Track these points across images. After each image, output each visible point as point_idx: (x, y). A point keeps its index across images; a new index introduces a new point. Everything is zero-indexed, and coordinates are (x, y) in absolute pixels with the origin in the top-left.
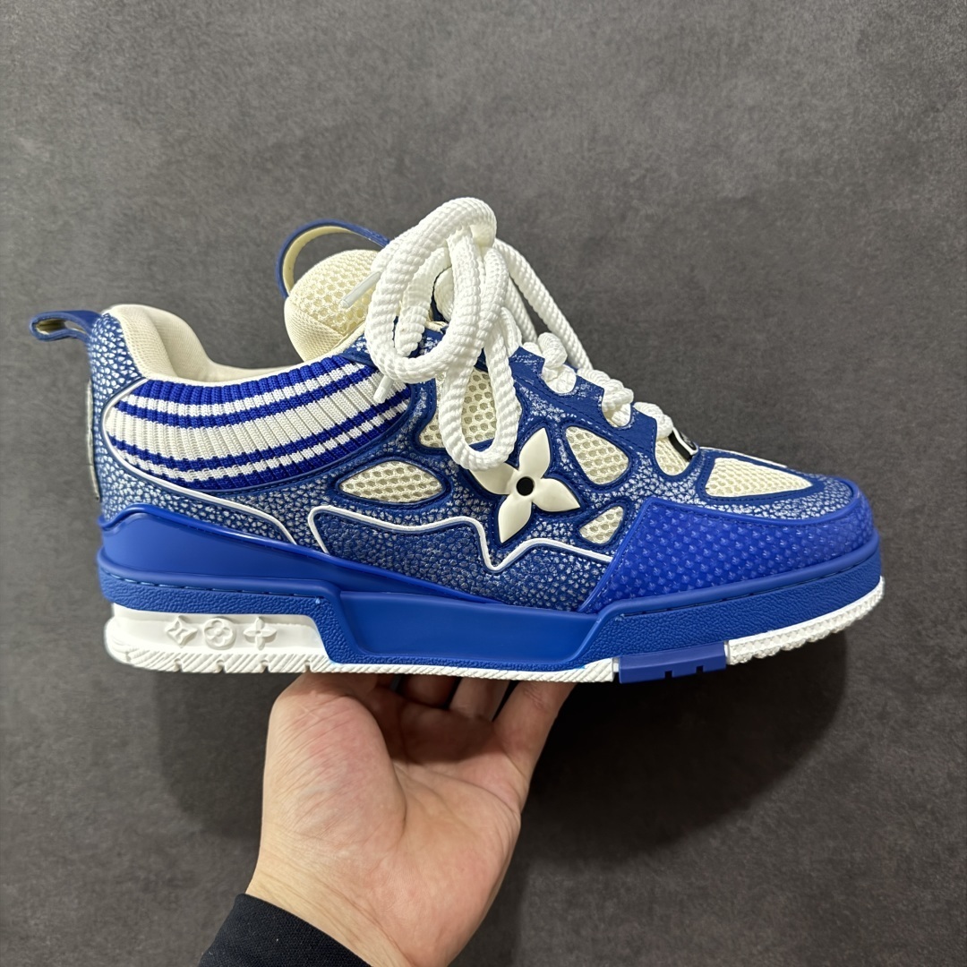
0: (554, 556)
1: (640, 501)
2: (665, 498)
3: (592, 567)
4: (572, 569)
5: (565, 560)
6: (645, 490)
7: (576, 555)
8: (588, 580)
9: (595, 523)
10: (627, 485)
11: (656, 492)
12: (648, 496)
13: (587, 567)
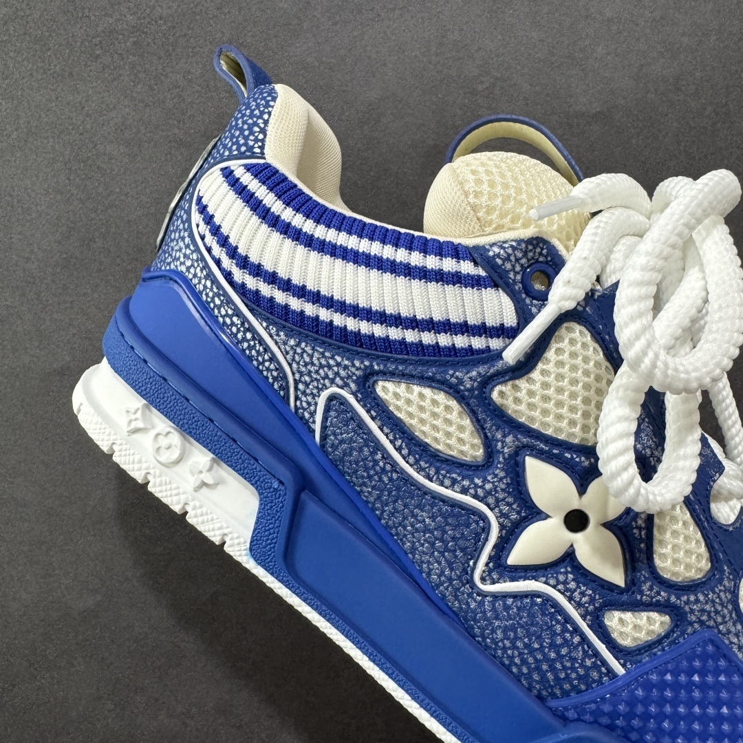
0: (558, 622)
1: (696, 626)
2: (727, 642)
3: (595, 666)
4: (570, 652)
5: (568, 635)
6: (710, 617)
7: (584, 639)
8: (579, 678)
9: (628, 616)
10: (692, 598)
11: (721, 627)
12: (709, 627)
13: (588, 663)
